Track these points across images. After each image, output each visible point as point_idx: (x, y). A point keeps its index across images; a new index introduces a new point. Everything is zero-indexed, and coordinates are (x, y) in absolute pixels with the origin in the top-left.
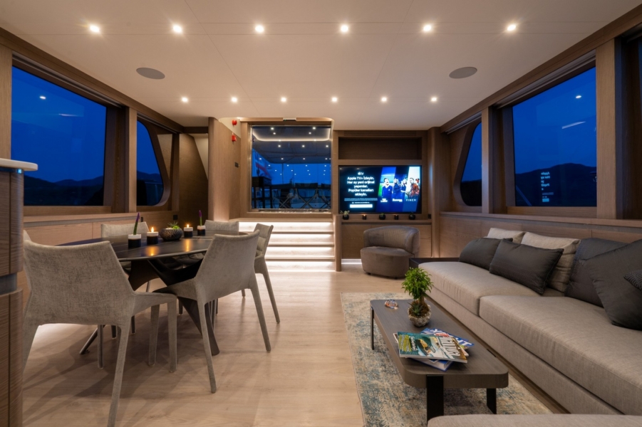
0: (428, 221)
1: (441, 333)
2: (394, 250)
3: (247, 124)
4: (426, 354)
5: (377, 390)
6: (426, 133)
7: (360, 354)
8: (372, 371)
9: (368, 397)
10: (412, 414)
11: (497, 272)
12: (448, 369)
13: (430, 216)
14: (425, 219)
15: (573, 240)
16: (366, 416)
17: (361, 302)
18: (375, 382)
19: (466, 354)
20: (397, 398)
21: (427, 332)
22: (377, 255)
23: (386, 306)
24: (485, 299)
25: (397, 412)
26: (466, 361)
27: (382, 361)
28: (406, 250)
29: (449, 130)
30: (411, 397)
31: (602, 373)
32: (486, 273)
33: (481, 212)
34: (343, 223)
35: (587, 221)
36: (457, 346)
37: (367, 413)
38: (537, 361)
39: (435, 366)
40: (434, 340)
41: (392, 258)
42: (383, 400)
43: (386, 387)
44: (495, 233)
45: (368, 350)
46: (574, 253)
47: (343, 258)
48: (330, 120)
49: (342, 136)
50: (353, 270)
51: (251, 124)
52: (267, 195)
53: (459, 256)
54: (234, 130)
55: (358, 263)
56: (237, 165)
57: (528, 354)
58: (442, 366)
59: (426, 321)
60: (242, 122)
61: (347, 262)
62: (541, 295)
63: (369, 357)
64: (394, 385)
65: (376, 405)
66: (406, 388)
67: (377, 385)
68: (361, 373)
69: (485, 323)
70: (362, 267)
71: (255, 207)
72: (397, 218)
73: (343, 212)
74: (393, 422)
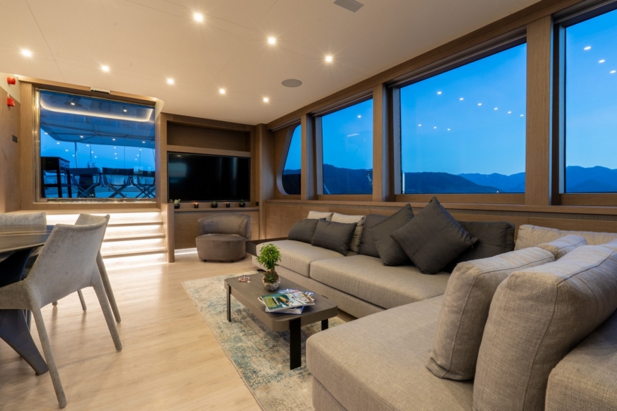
0: (256, 208)
1: (292, 291)
2: (230, 236)
3: (31, 85)
4: (288, 305)
5: (243, 349)
6: (254, 128)
7: (220, 328)
8: (235, 337)
9: (238, 357)
10: (275, 356)
11: (317, 244)
12: (303, 312)
13: (257, 204)
14: (253, 206)
15: (362, 216)
16: (241, 370)
17: (205, 287)
18: (240, 344)
19: (313, 300)
20: (261, 350)
21: (282, 292)
22: (213, 241)
23: (240, 281)
24: (313, 264)
25: (264, 359)
26: (314, 304)
27: (241, 328)
28: (241, 235)
29: (274, 128)
30: (271, 346)
31: (384, 291)
32: (309, 246)
33: (300, 199)
34: (175, 212)
35: (368, 203)
36: (306, 296)
37: (241, 368)
38: (349, 297)
39: (294, 313)
40: (290, 296)
41: (228, 243)
42: (250, 355)
43: (250, 346)
44: (313, 215)
45: (226, 323)
46: (363, 225)
47: (176, 249)
48: (154, 99)
49: (171, 120)
50: (188, 260)
51: (36, 86)
52: (64, 180)
53: (287, 236)
54: (11, 91)
55: (193, 252)
56: (15, 139)
57: (343, 295)
58: (299, 312)
59: (278, 286)
60: (21, 82)
61: (179, 253)
62: (345, 255)
63: (228, 328)
64: (256, 342)
65: (246, 360)
66: (266, 341)
67: (242, 346)
68: (226, 342)
69: (314, 282)
70: (197, 255)
71: (43, 195)
72: (228, 206)
73: (173, 200)
74: (263, 366)
